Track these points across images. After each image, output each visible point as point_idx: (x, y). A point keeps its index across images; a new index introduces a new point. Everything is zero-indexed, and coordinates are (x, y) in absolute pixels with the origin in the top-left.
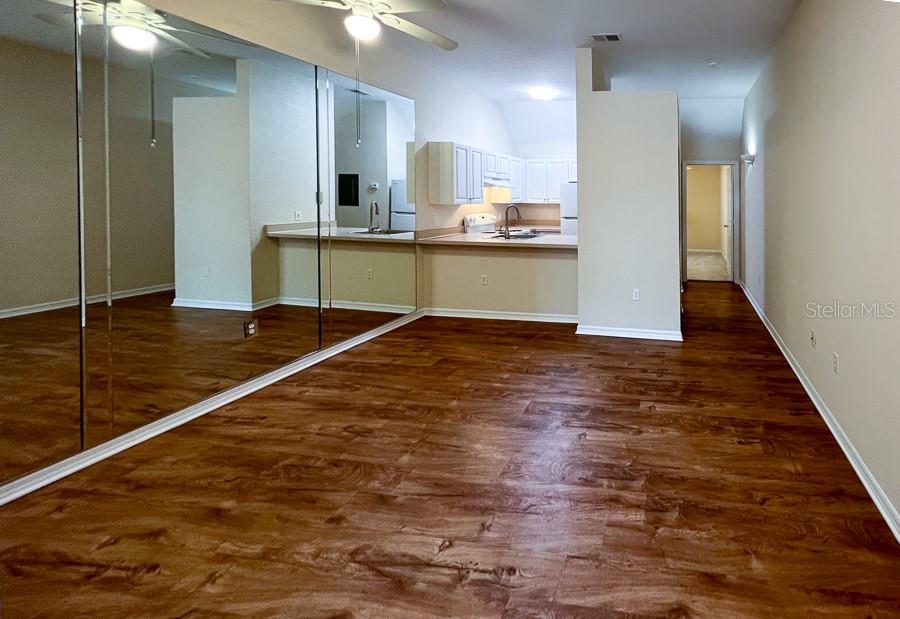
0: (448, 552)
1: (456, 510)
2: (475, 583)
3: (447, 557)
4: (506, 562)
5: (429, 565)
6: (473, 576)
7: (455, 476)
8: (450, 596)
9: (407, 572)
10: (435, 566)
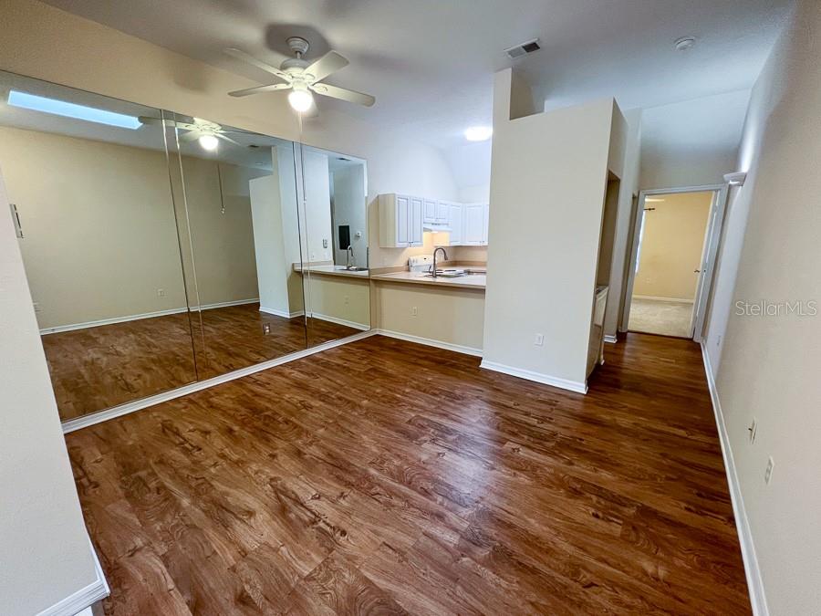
0: (316, 502)
1: (332, 476)
2: (320, 529)
3: (313, 504)
4: (344, 525)
5: (302, 505)
6: (321, 524)
7: (343, 453)
8: (303, 529)
9: (289, 503)
10: (305, 507)
